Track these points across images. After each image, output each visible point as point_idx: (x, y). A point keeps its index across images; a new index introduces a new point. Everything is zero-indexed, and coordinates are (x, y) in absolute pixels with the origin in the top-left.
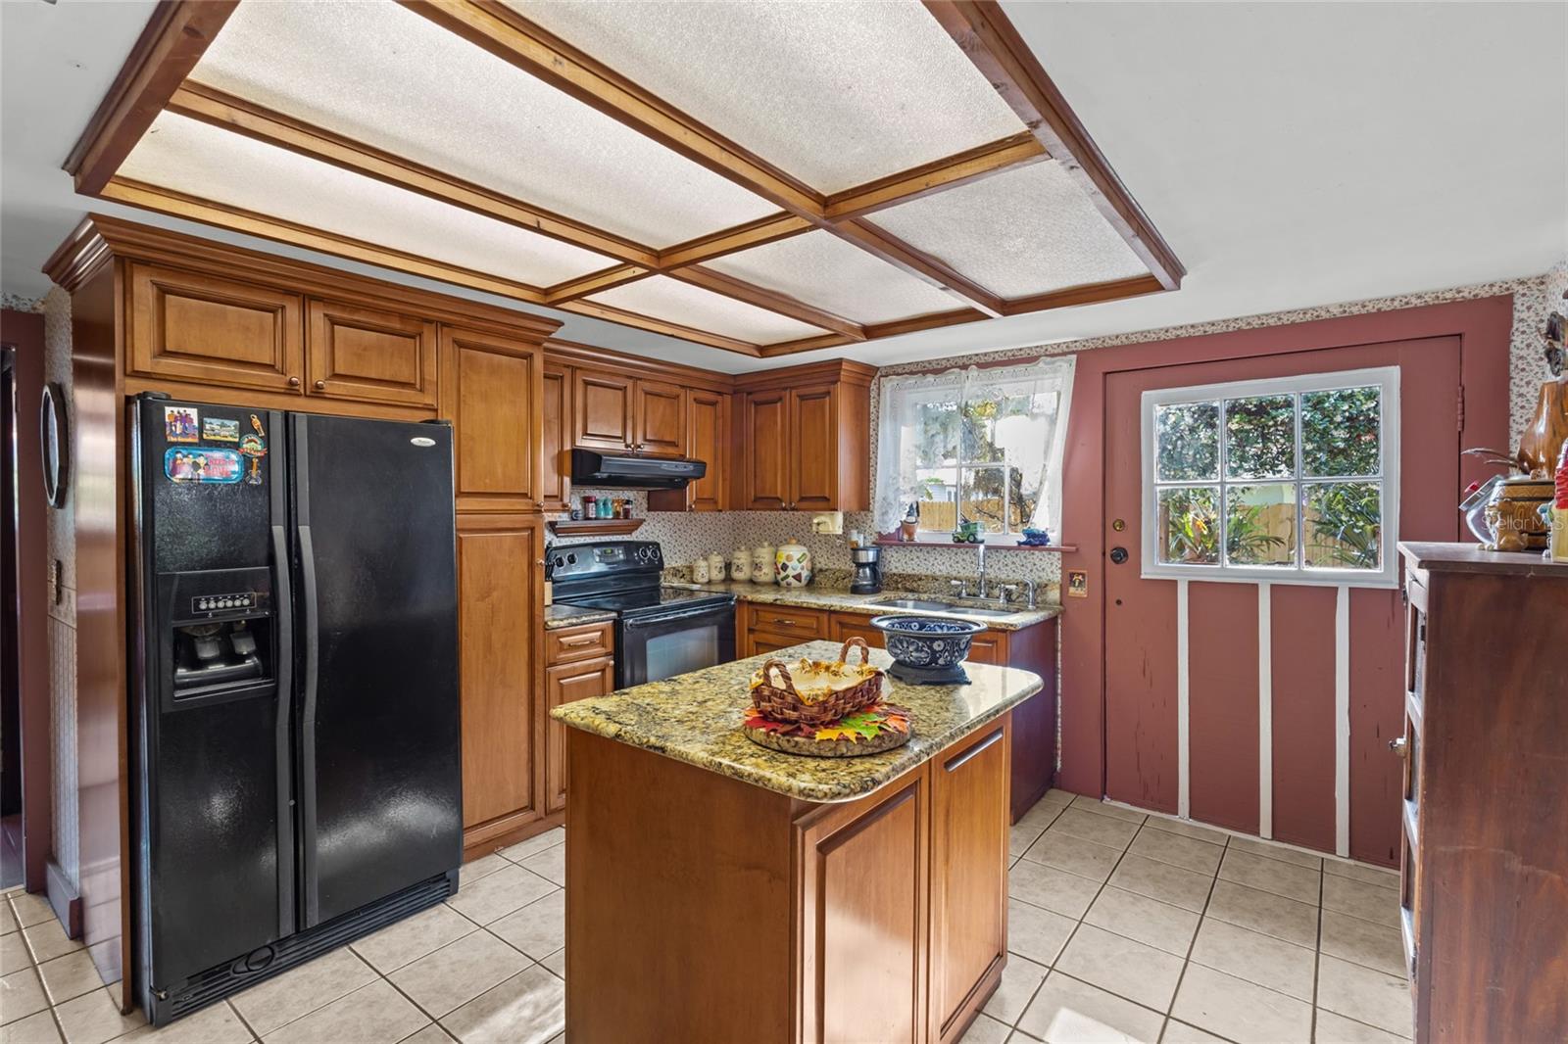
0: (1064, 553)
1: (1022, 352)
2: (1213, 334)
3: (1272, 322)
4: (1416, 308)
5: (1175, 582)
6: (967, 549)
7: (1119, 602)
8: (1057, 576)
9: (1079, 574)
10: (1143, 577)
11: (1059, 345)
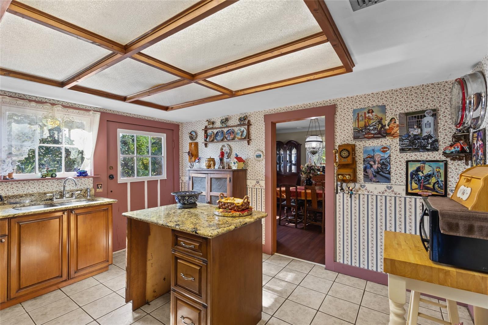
0: (94, 178)
1: (76, 105)
2: (135, 118)
3: (146, 118)
4: (168, 123)
5: (127, 183)
6: (49, 180)
7: (111, 191)
8: (91, 186)
9: (100, 184)
10: (118, 183)
11: (91, 107)
